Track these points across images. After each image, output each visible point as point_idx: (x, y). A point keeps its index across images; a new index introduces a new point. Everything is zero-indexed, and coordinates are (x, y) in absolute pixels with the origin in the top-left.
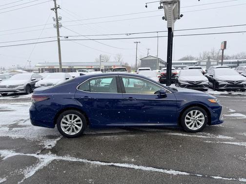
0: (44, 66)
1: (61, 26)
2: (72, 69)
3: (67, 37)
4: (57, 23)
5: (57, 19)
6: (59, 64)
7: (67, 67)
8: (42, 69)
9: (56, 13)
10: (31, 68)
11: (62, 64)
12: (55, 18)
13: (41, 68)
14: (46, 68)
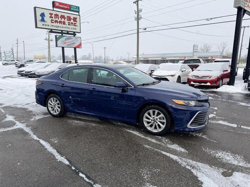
1: (141, 18)
2: (164, 60)
4: (138, 15)
5: (138, 12)
6: (136, 57)
9: (138, 5)
10: (130, 60)
11: (139, 57)
12: (136, 11)
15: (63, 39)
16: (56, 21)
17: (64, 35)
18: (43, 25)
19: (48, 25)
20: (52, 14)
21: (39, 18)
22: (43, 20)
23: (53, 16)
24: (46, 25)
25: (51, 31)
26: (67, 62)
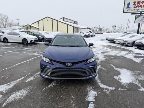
15: (141, 17)
16: (138, 6)
17: (142, 15)
18: (128, 10)
19: (131, 10)
20: (136, 2)
21: (126, 6)
22: (128, 7)
23: (136, 3)
24: (130, 10)
25: (133, 13)
26: (141, 33)
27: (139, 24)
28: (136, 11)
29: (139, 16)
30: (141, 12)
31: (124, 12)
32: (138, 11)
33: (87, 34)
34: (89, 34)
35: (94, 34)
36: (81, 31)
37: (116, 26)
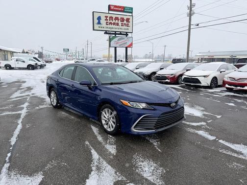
0: (204, 56)
1: (194, 13)
3: (198, 25)
4: (191, 10)
5: (191, 7)
7: (229, 57)
8: (202, 59)
9: (190, 0)
12: (189, 6)
13: (200, 58)
14: (205, 57)
15: (116, 39)
16: (111, 23)
17: (117, 35)
18: (99, 27)
19: (104, 28)
21: (96, 21)
22: (99, 23)
23: (108, 18)
24: (101, 27)
25: (106, 33)
26: (119, 61)
27: (115, 48)
28: (110, 30)
29: (114, 38)
30: (115, 32)
31: (94, 30)
32: (112, 30)
33: (33, 63)
34: (36, 64)
35: (45, 64)
36: (16, 58)
37: (68, 49)
